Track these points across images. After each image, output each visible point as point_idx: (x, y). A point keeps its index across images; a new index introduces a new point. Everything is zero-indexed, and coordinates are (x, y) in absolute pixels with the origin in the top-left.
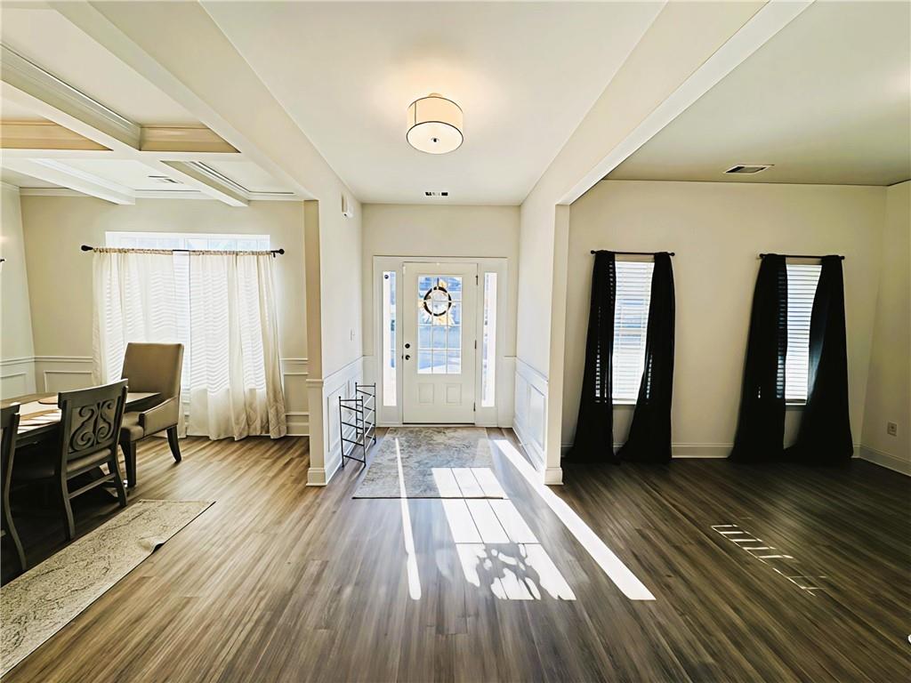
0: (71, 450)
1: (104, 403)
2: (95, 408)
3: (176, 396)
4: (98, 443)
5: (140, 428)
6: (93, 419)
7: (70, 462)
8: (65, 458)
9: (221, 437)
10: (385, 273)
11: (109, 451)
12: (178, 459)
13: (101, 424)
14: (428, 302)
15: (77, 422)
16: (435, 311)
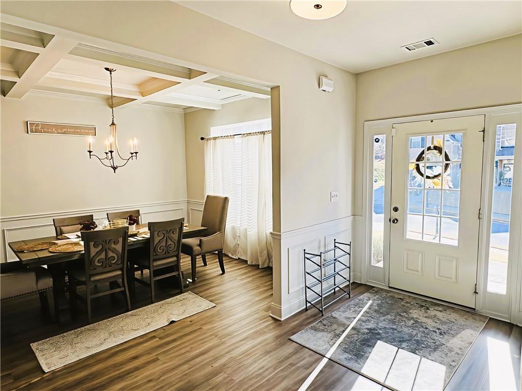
0: (155, 254)
1: (170, 230)
2: (165, 232)
3: (223, 231)
4: (169, 253)
5: (199, 248)
6: (165, 238)
7: (155, 260)
8: (152, 258)
9: (253, 264)
10: (375, 137)
11: (175, 259)
12: (224, 272)
13: (169, 242)
14: (421, 164)
15: (157, 239)
16: (429, 173)
